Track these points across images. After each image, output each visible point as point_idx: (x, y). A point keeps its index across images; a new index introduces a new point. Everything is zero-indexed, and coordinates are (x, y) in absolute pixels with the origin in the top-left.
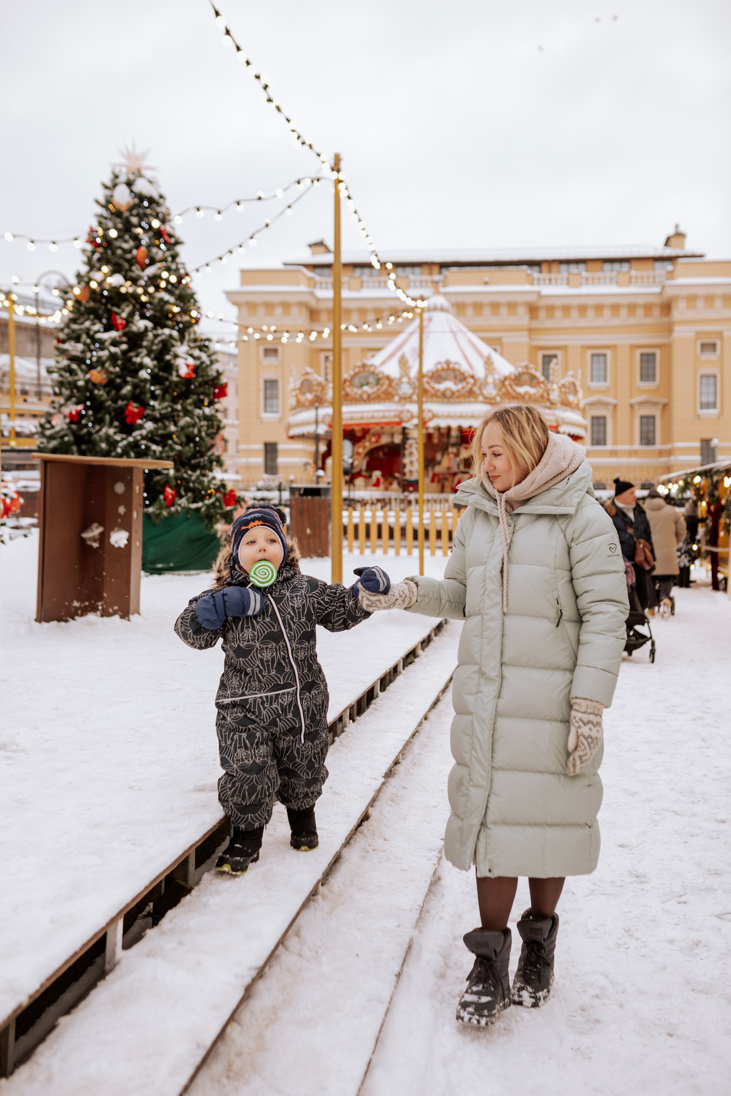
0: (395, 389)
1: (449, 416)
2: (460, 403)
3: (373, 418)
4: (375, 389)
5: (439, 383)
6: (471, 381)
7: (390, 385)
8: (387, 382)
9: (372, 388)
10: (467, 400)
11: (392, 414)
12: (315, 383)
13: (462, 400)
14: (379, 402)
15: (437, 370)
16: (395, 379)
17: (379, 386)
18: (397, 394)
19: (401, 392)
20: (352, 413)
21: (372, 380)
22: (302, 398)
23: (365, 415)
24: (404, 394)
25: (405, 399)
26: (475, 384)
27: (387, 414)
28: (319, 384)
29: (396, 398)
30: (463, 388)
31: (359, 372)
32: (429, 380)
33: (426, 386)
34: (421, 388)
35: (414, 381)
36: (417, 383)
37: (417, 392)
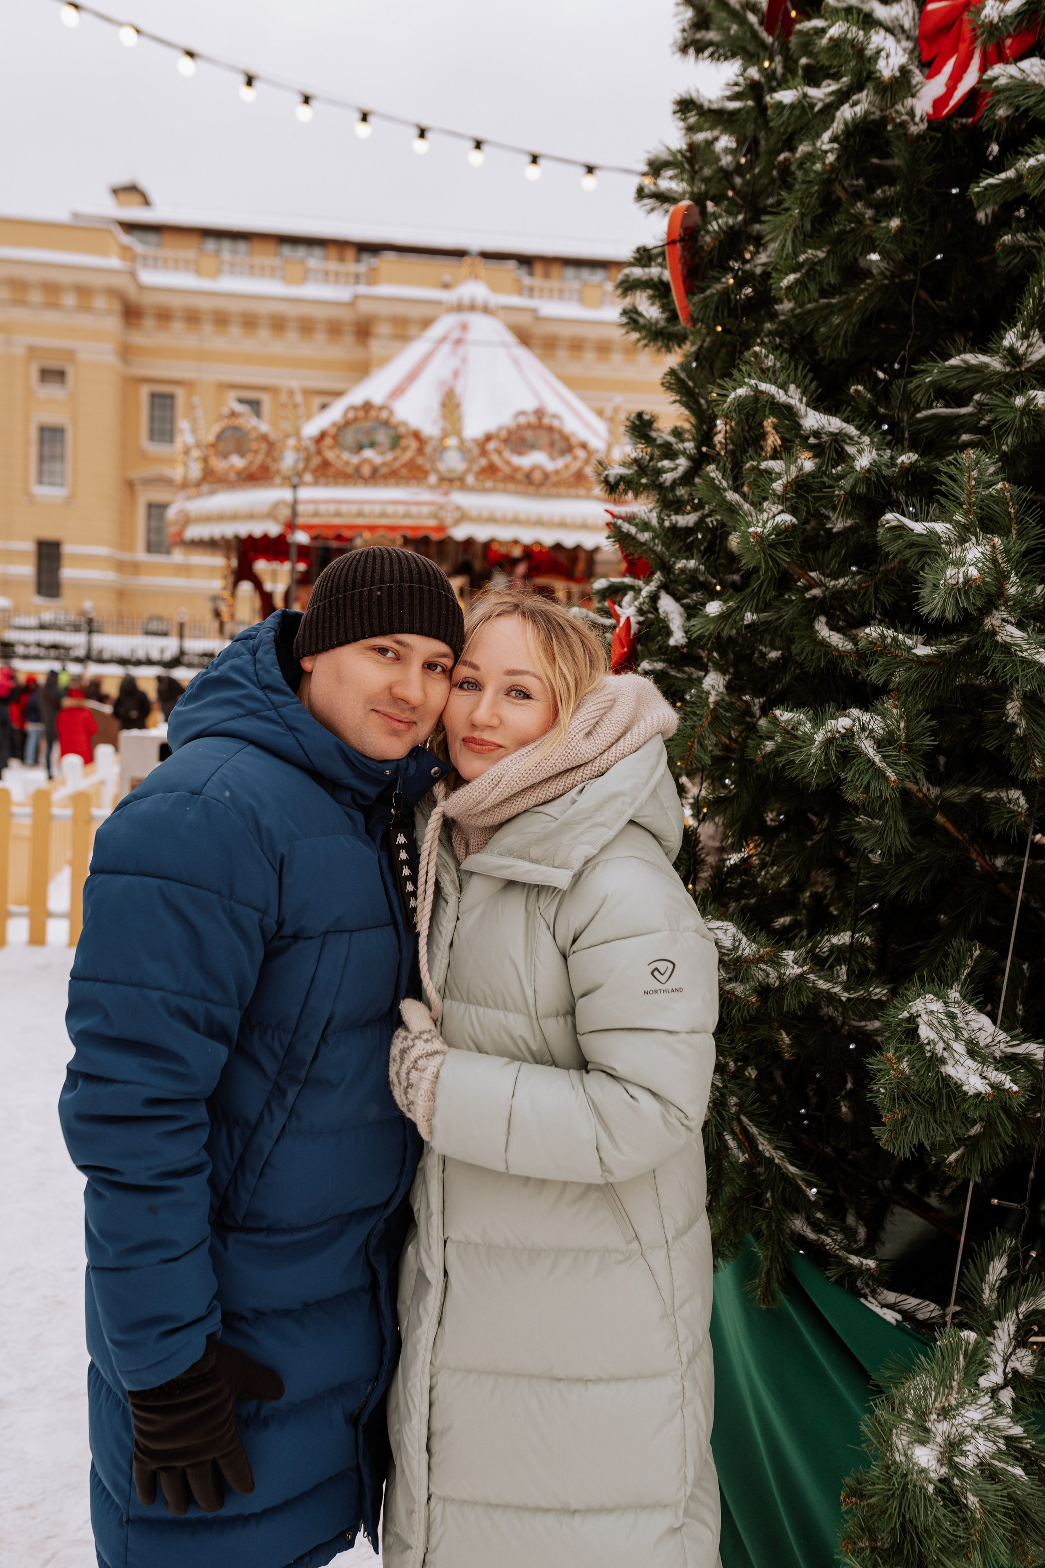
0: (433, 461)
1: (540, 523)
2: (558, 496)
3: (383, 515)
4: (389, 457)
5: (520, 453)
6: (581, 454)
7: (420, 451)
8: (414, 444)
9: (382, 453)
10: (573, 491)
11: (425, 510)
12: (254, 435)
13: (563, 491)
14: (397, 484)
15: (519, 427)
16: (431, 438)
17: (398, 452)
18: (434, 470)
19: (442, 466)
20: (338, 502)
21: (382, 437)
22: (219, 465)
23: (367, 508)
24: (451, 471)
25: (451, 481)
26: (587, 462)
27: (414, 510)
28: (264, 438)
29: (433, 479)
30: (567, 467)
31: (356, 419)
32: (502, 446)
33: (495, 458)
34: (483, 462)
35: (471, 445)
36: (476, 451)
37: (476, 468)
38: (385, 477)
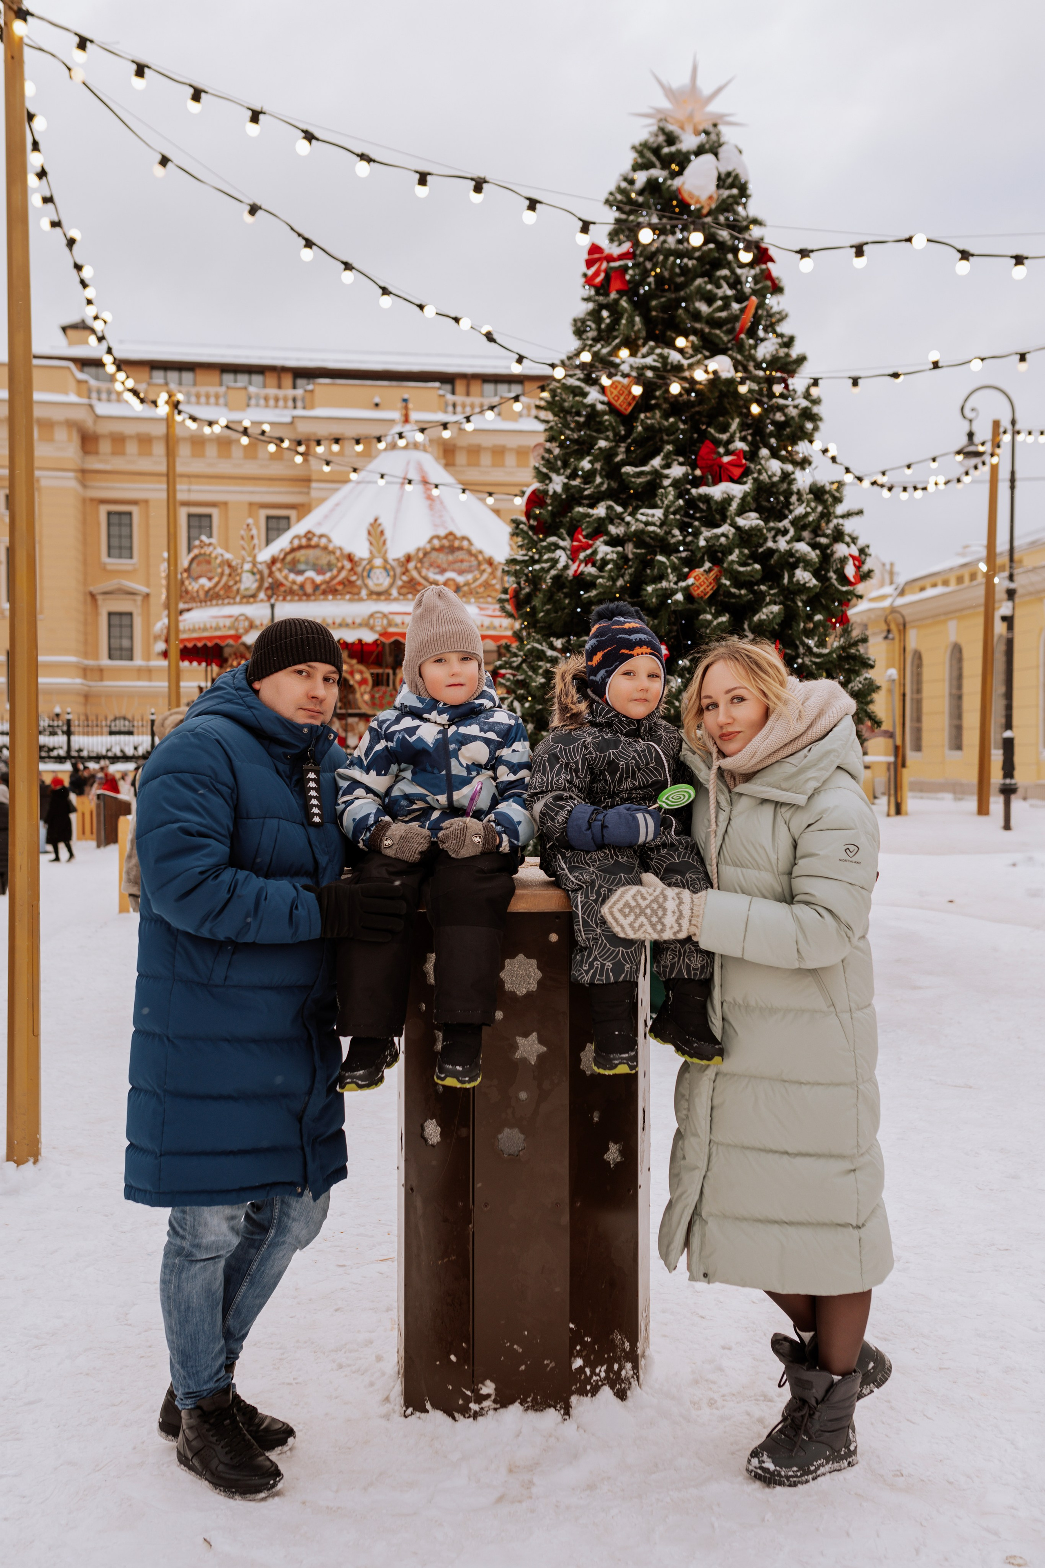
0: (363, 578)
4: (327, 576)
7: (353, 570)
8: (348, 565)
9: (322, 574)
10: (480, 599)
12: (219, 561)
15: (432, 548)
16: (362, 559)
17: (334, 571)
18: (366, 586)
19: (371, 583)
24: (378, 586)
25: (379, 594)
29: (364, 593)
30: (475, 580)
31: (301, 546)
32: (419, 565)
33: (415, 574)
34: (405, 578)
35: (394, 564)
36: (399, 571)
37: (399, 583)
38: (324, 593)
